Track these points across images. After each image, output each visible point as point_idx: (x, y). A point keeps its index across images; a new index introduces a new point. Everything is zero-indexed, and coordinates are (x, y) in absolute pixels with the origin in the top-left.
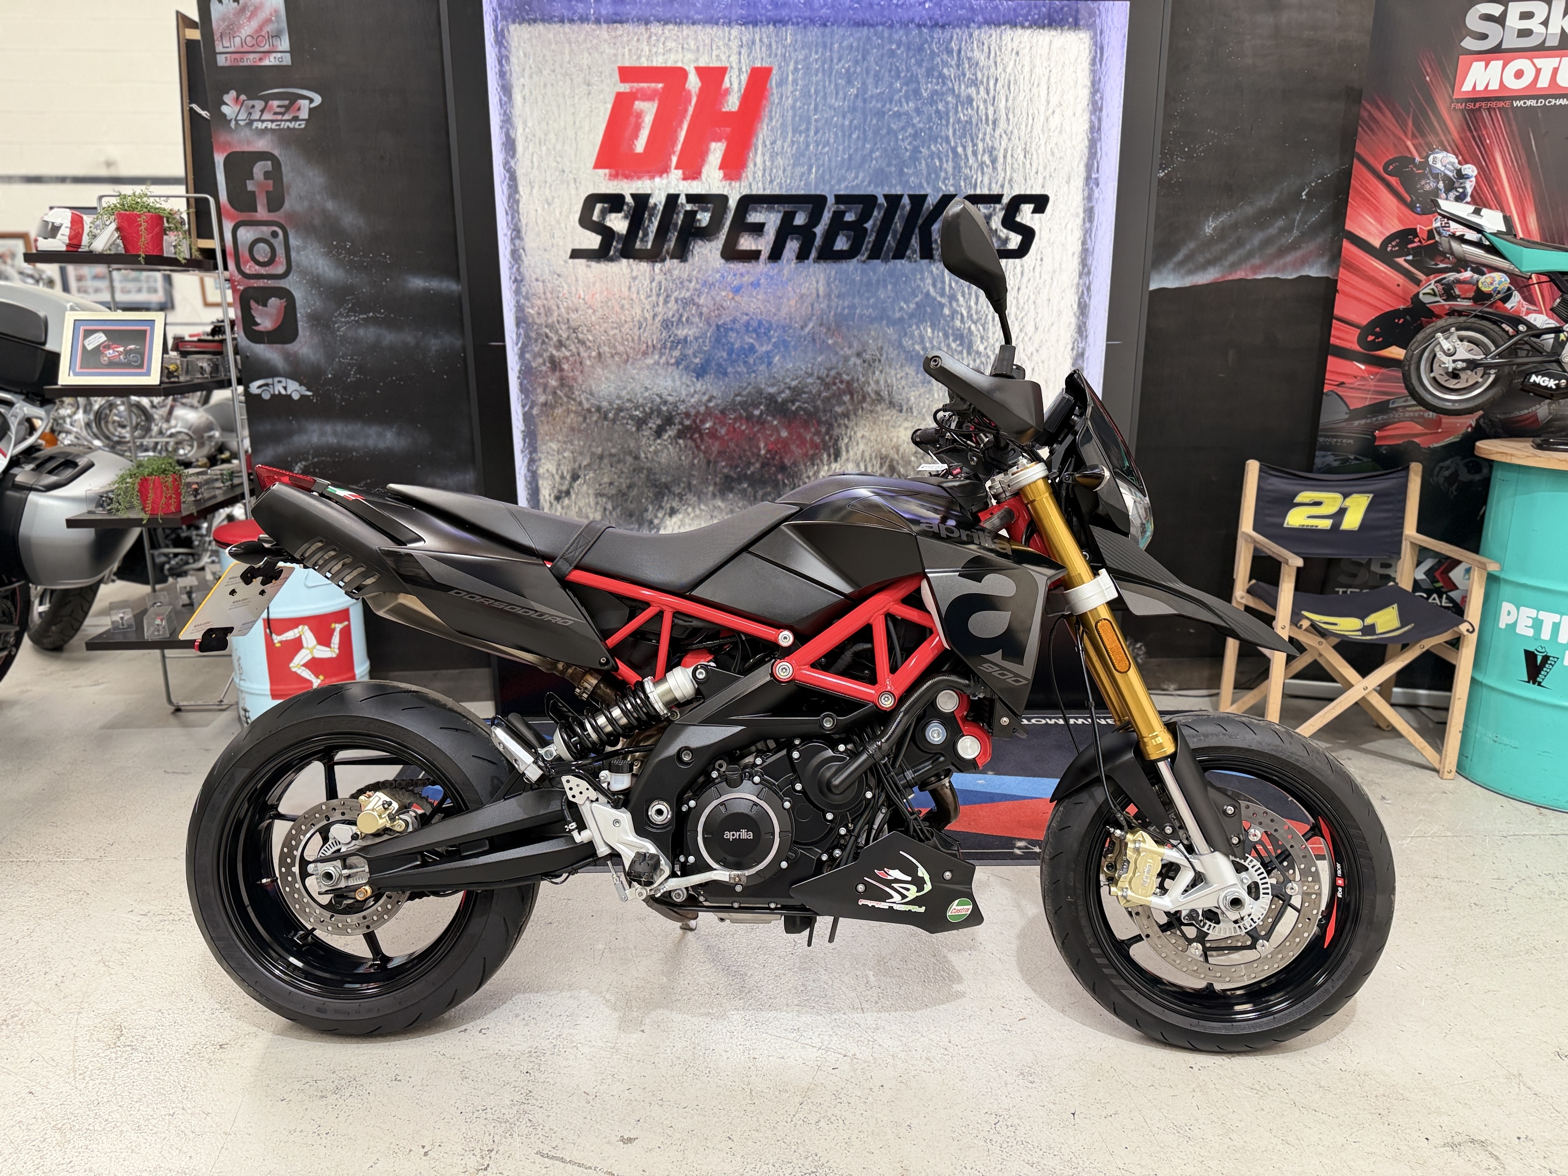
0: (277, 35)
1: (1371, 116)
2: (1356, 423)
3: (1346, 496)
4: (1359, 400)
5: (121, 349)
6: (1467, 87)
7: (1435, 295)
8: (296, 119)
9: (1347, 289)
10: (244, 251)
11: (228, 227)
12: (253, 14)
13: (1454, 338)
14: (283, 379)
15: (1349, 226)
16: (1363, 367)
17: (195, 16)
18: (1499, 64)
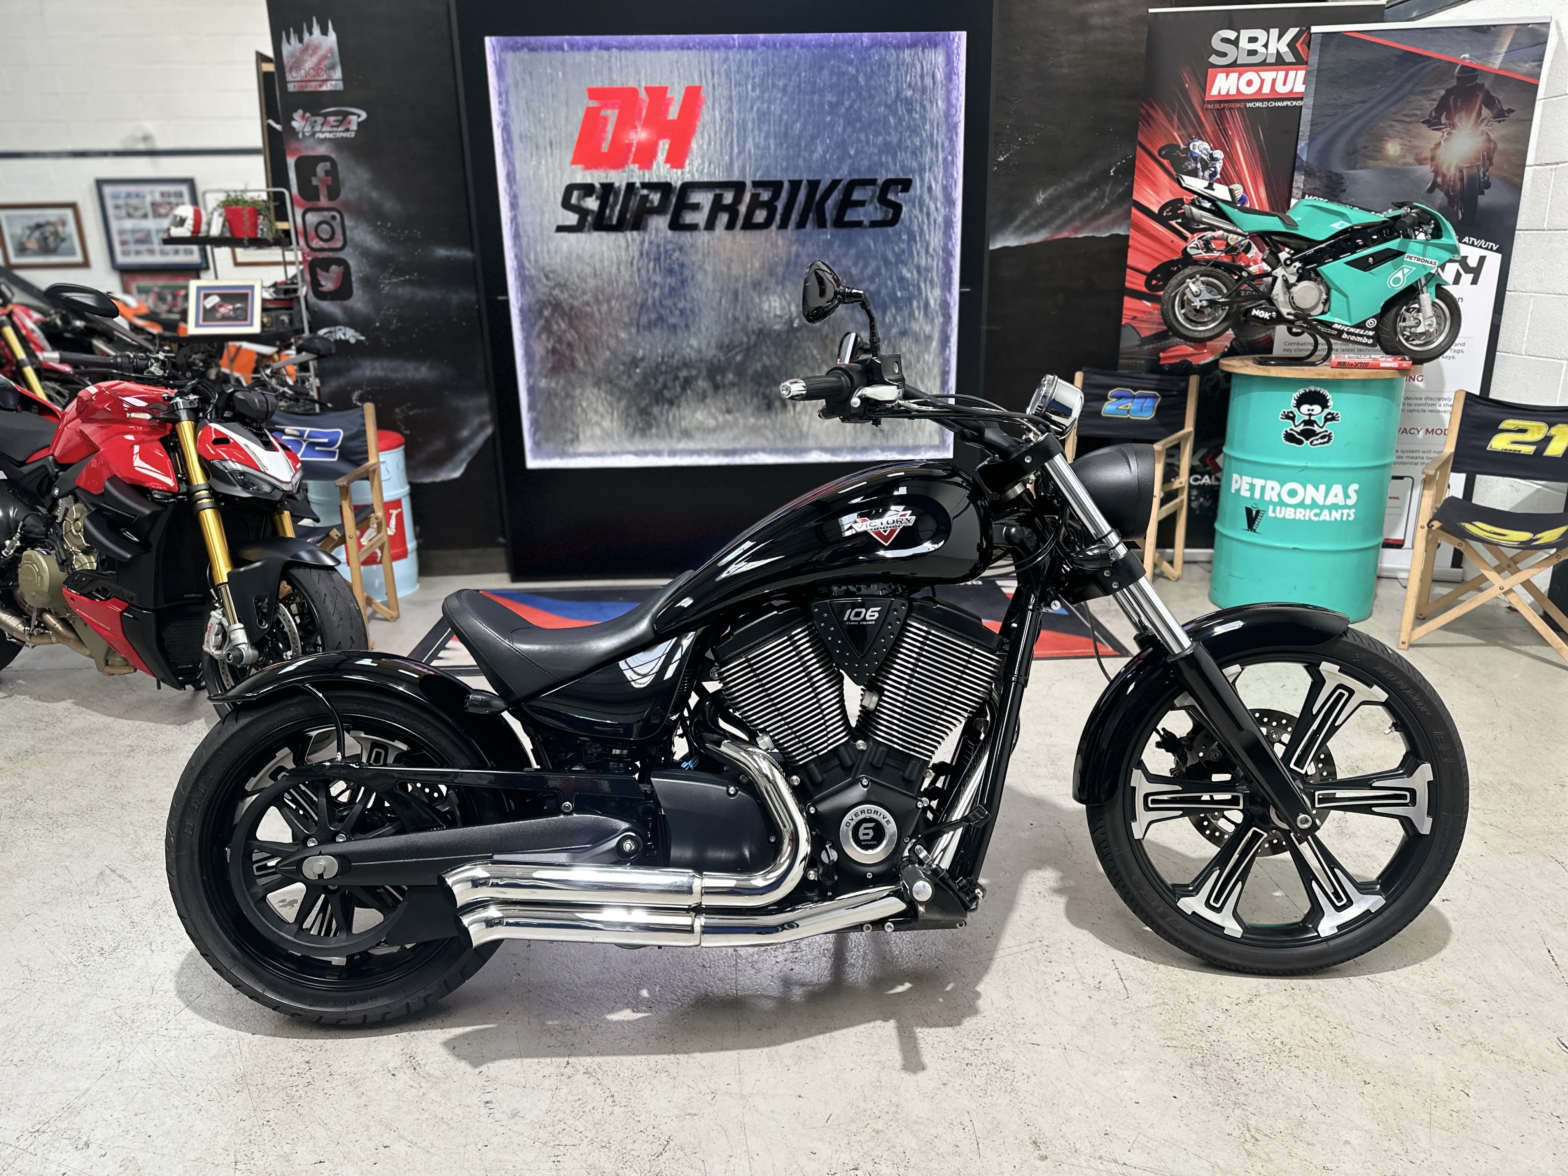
0: (332, 67)
1: (1148, 113)
2: (1145, 348)
4: (1147, 330)
5: (231, 307)
6: (1214, 92)
7: (1198, 248)
8: (347, 130)
9: (1136, 244)
10: (311, 231)
11: (299, 212)
12: (315, 51)
13: (1199, 282)
14: (343, 328)
15: (1136, 197)
16: (1149, 304)
17: (269, 52)
18: (1236, 75)
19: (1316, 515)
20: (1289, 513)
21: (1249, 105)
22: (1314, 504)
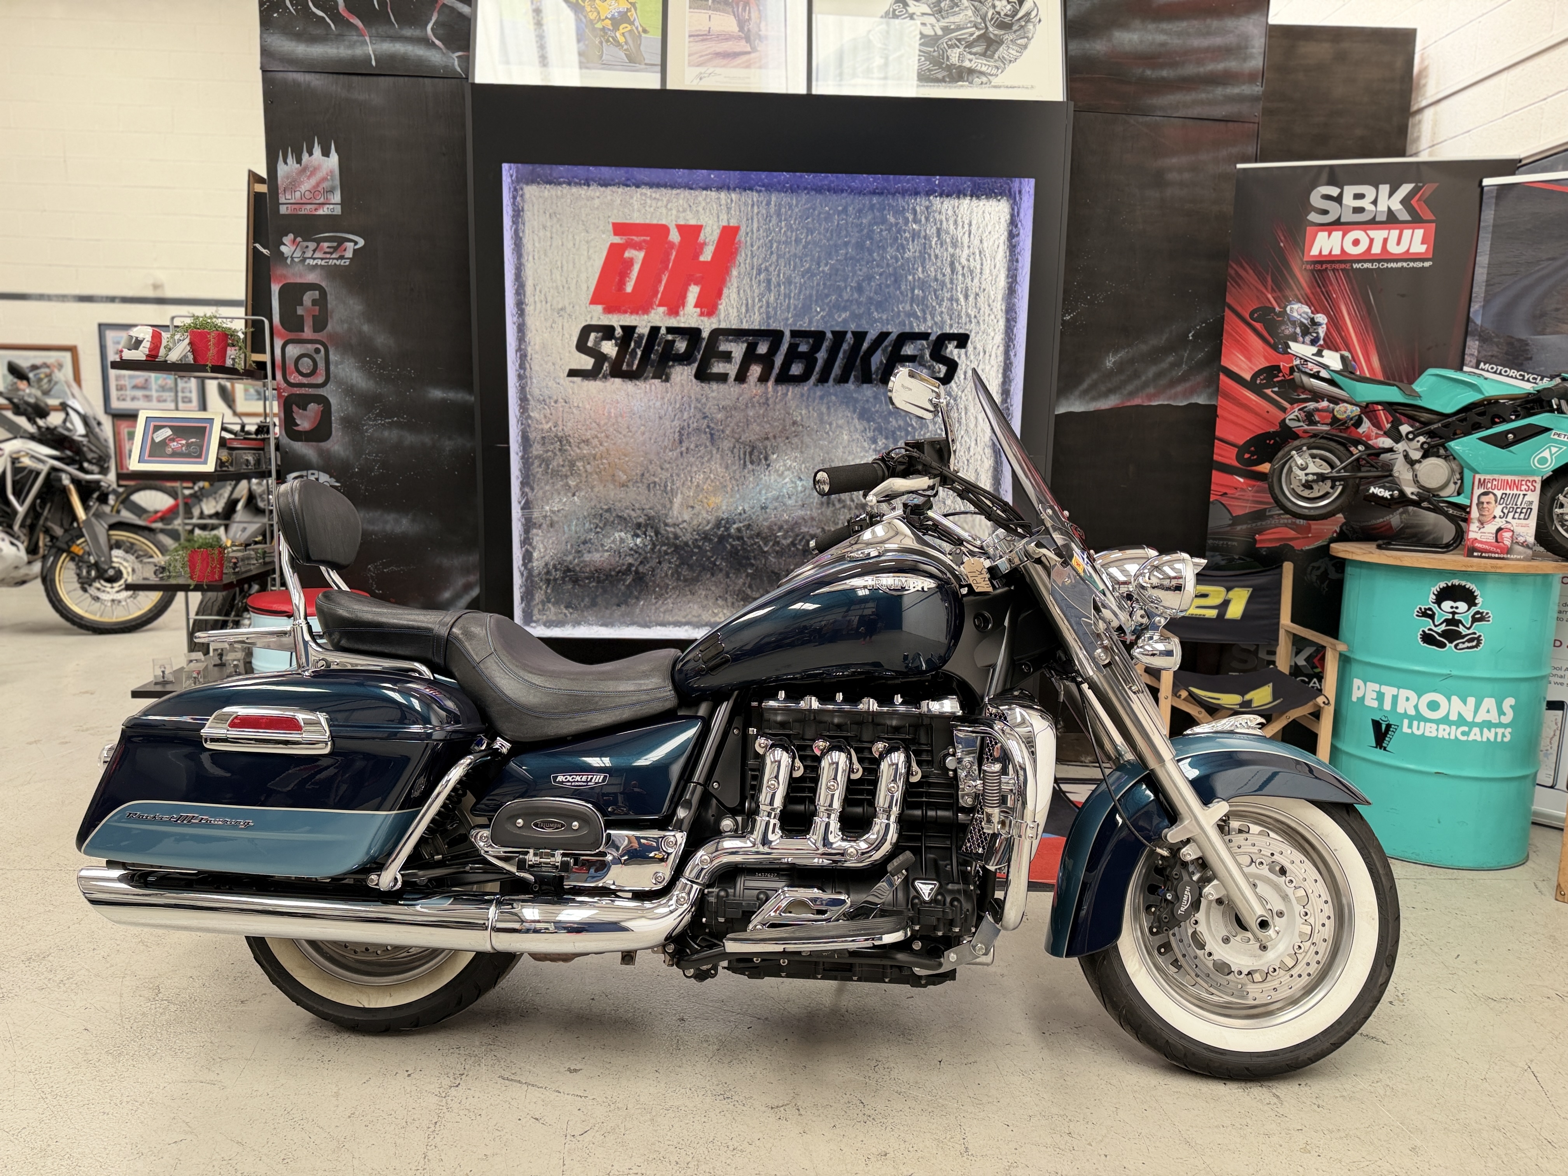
0: (331, 191)
1: (1237, 272)
2: (1239, 528)
3: (1229, 589)
4: (1241, 508)
5: (184, 442)
6: (1315, 252)
7: (1299, 421)
8: (342, 257)
9: (1226, 415)
10: (290, 364)
11: (278, 344)
12: (313, 173)
13: (1307, 456)
14: (316, 472)
15: (1225, 362)
16: (1242, 480)
17: (264, 174)
18: (1340, 233)
19: (1464, 733)
20: (1430, 730)
21: (1355, 266)
22: (1461, 721)
